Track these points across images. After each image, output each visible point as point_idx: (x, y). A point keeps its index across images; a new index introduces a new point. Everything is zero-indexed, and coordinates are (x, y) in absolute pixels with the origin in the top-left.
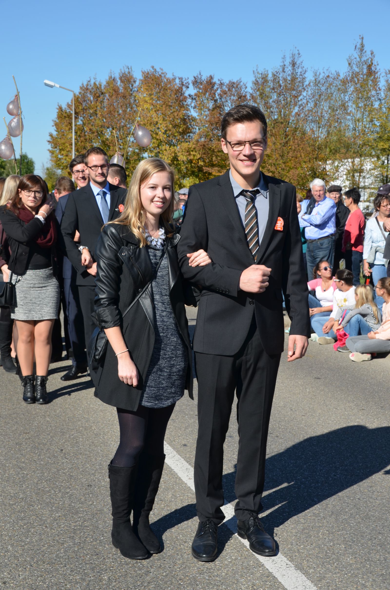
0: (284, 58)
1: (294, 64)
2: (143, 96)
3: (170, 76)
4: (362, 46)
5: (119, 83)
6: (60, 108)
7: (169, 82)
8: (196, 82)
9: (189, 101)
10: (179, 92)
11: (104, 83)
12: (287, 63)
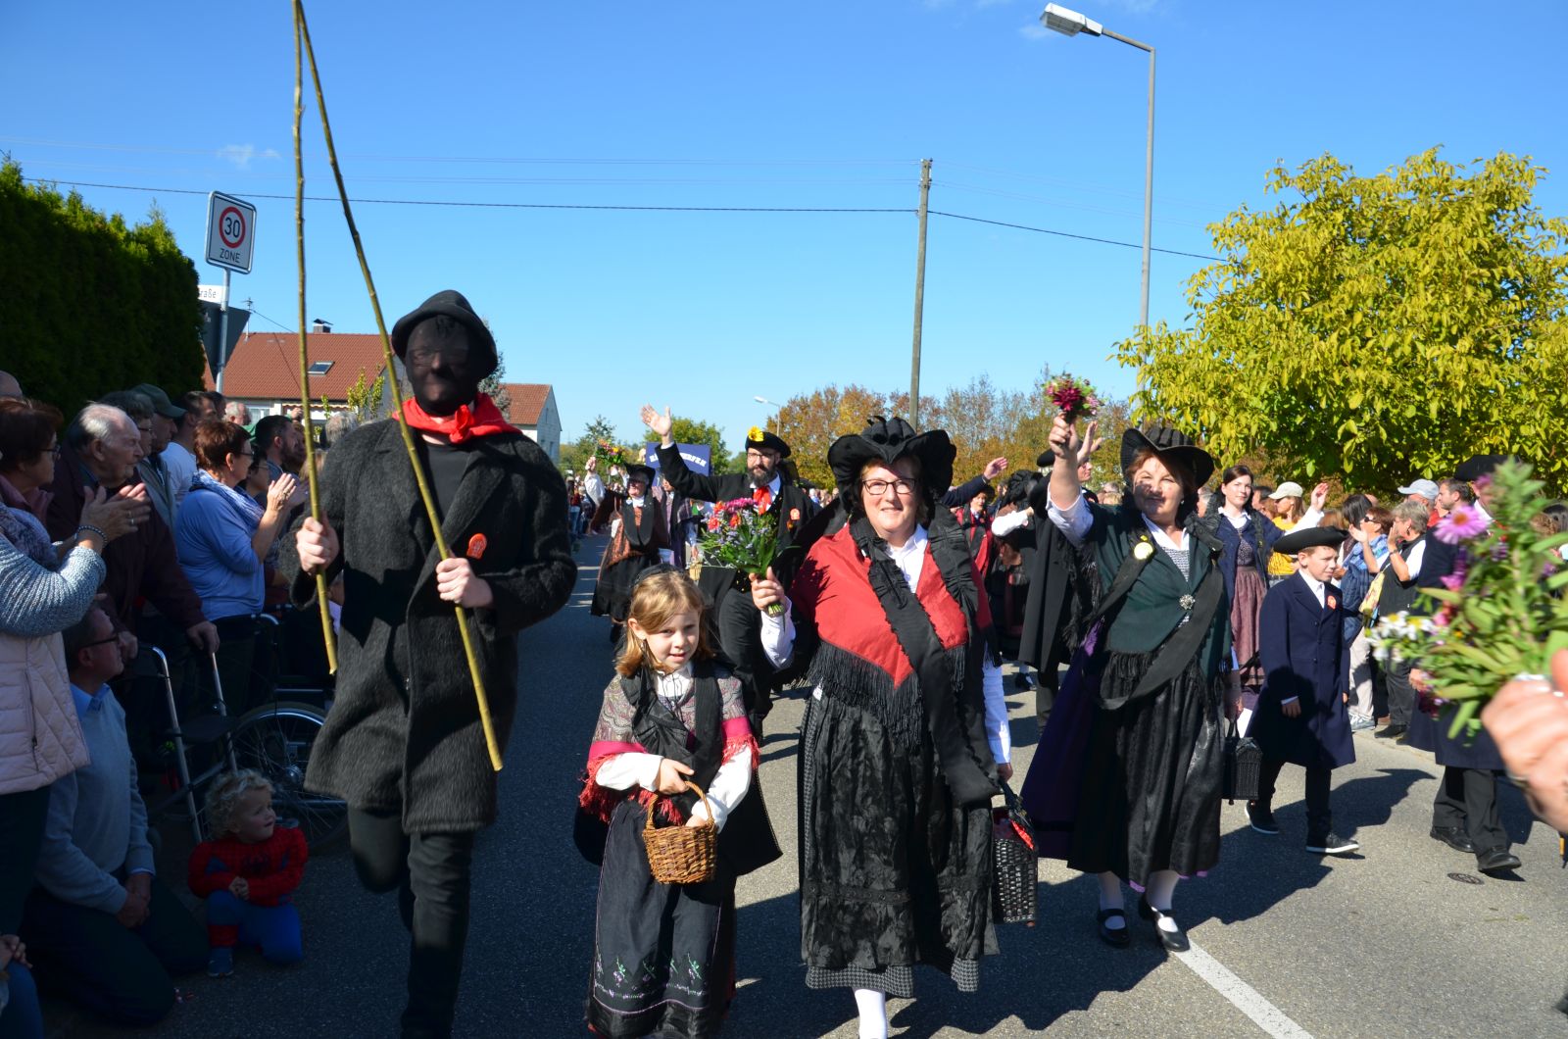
0: (973, 378)
1: (983, 383)
2: (844, 408)
3: (869, 392)
4: (1047, 369)
5: (823, 397)
6: (770, 418)
7: (869, 396)
8: (893, 397)
9: (886, 413)
10: (877, 404)
11: (810, 397)
12: (977, 382)
